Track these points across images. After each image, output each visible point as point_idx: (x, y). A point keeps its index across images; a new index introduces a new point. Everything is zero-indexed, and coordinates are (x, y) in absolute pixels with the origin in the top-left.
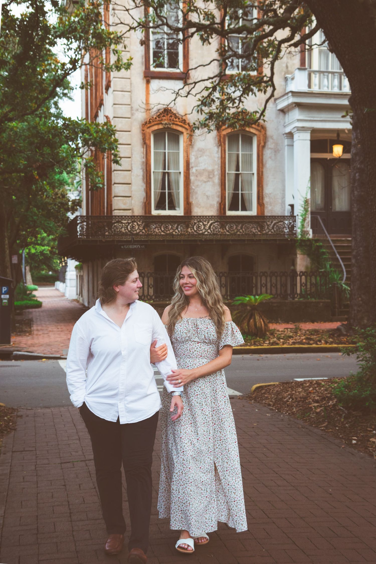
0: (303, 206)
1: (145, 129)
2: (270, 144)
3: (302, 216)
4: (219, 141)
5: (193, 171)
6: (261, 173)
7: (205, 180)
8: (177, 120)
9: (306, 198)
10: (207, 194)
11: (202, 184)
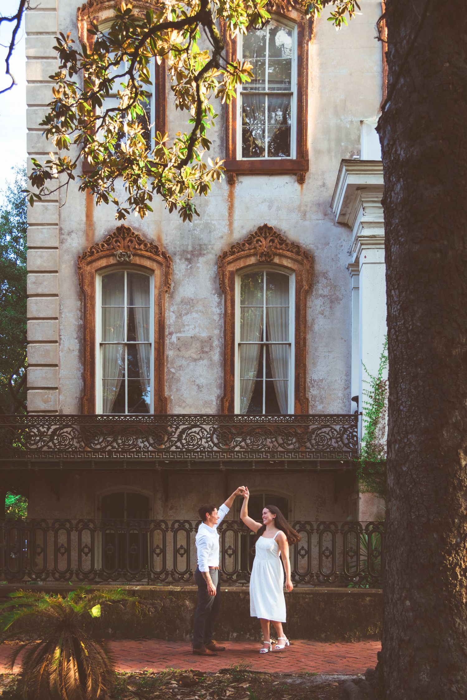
0: (373, 395)
1: (83, 265)
2: (322, 288)
3: (369, 415)
4: (222, 284)
5: (172, 339)
6: (302, 342)
7: (195, 356)
8: (142, 246)
9: (379, 379)
10: (198, 382)
11: (188, 364)
